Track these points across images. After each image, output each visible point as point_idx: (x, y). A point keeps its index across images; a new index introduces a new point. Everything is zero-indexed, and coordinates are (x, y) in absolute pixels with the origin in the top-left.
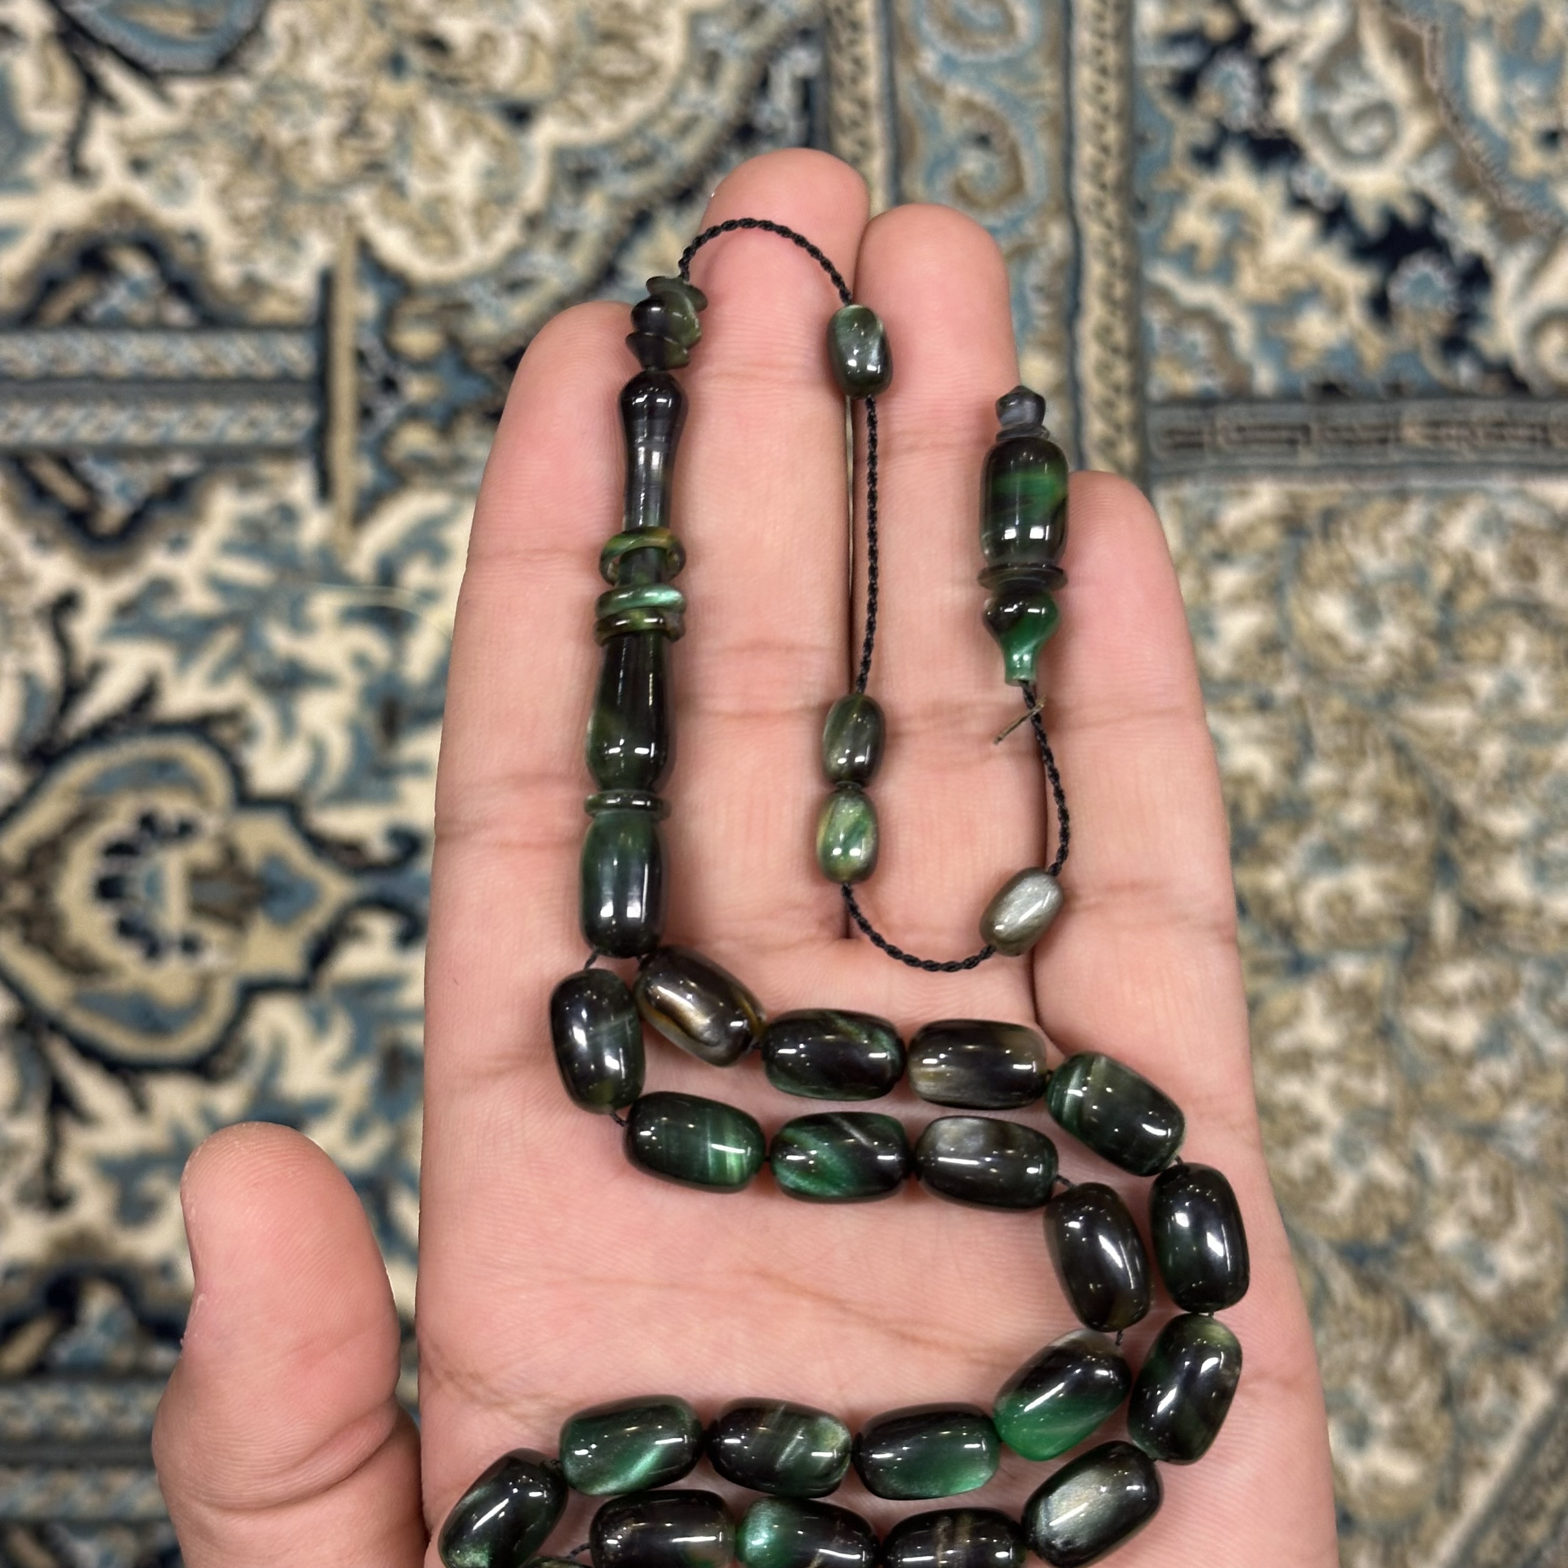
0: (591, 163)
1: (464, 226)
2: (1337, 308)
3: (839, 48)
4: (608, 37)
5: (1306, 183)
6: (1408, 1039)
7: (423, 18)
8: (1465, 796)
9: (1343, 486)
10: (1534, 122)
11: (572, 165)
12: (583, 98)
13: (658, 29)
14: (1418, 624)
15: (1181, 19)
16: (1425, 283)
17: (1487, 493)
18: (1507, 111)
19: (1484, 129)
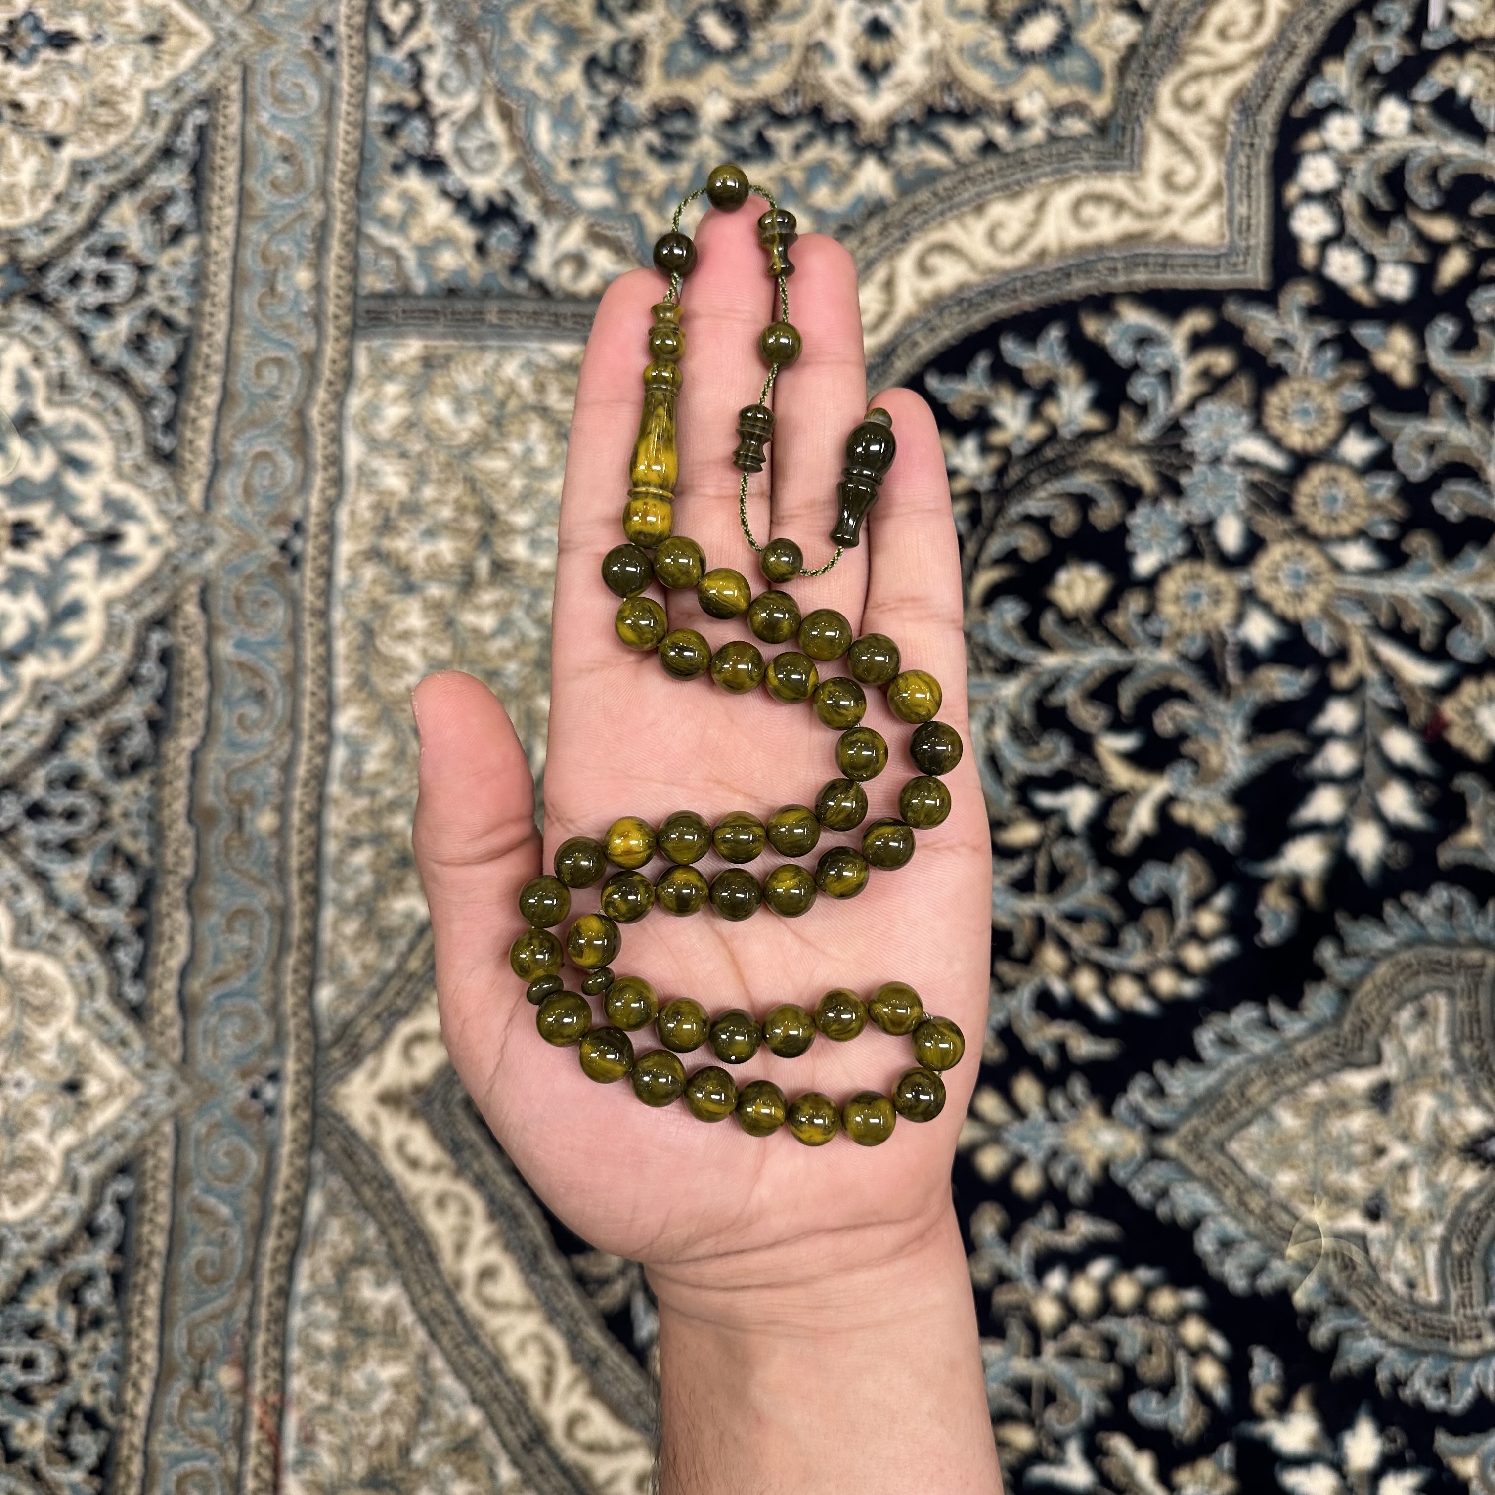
0: (87, 168)
1: (24, 199)
2: (459, 251)
3: (217, 110)
4: (103, 103)
5: (451, 184)
6: (460, 628)
7: (14, 92)
8: (501, 506)
9: (452, 342)
10: (567, 154)
11: (79, 169)
12: (89, 134)
13: (128, 99)
14: (483, 415)
15: (394, 98)
16: (504, 237)
17: (525, 348)
18: (554, 148)
19: (541, 157)
